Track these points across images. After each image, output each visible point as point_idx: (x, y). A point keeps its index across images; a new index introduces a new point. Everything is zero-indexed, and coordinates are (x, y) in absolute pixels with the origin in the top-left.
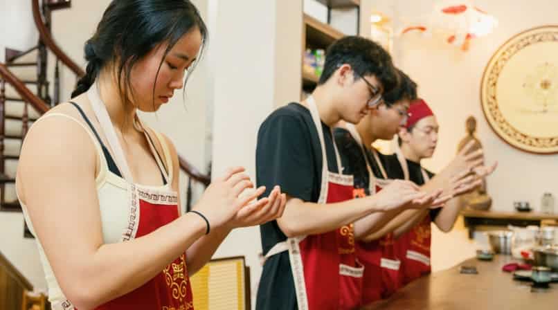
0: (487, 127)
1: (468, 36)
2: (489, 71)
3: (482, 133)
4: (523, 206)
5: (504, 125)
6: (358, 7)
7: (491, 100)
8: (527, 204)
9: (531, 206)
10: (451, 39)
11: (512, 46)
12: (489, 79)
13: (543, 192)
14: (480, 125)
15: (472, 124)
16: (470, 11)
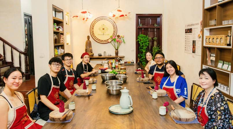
0: (91, 37)
1: (87, 18)
2: (92, 25)
3: (91, 39)
4: (100, 55)
5: (95, 37)
6: (63, 12)
7: (92, 32)
8: (101, 54)
9: (102, 55)
10: (84, 19)
11: (96, 20)
12: (92, 27)
13: (104, 51)
14: (91, 38)
15: (88, 37)
16: (87, 13)
